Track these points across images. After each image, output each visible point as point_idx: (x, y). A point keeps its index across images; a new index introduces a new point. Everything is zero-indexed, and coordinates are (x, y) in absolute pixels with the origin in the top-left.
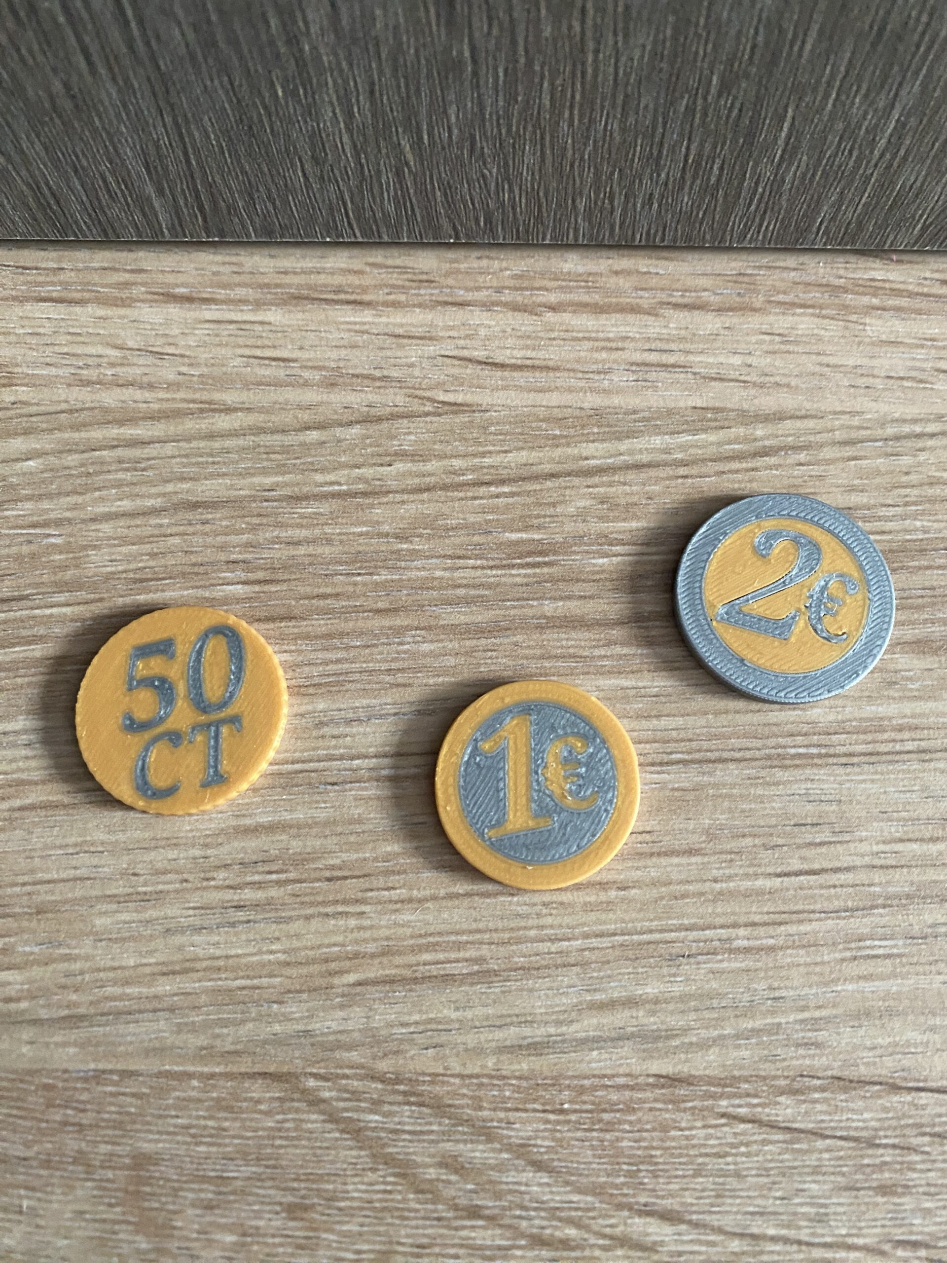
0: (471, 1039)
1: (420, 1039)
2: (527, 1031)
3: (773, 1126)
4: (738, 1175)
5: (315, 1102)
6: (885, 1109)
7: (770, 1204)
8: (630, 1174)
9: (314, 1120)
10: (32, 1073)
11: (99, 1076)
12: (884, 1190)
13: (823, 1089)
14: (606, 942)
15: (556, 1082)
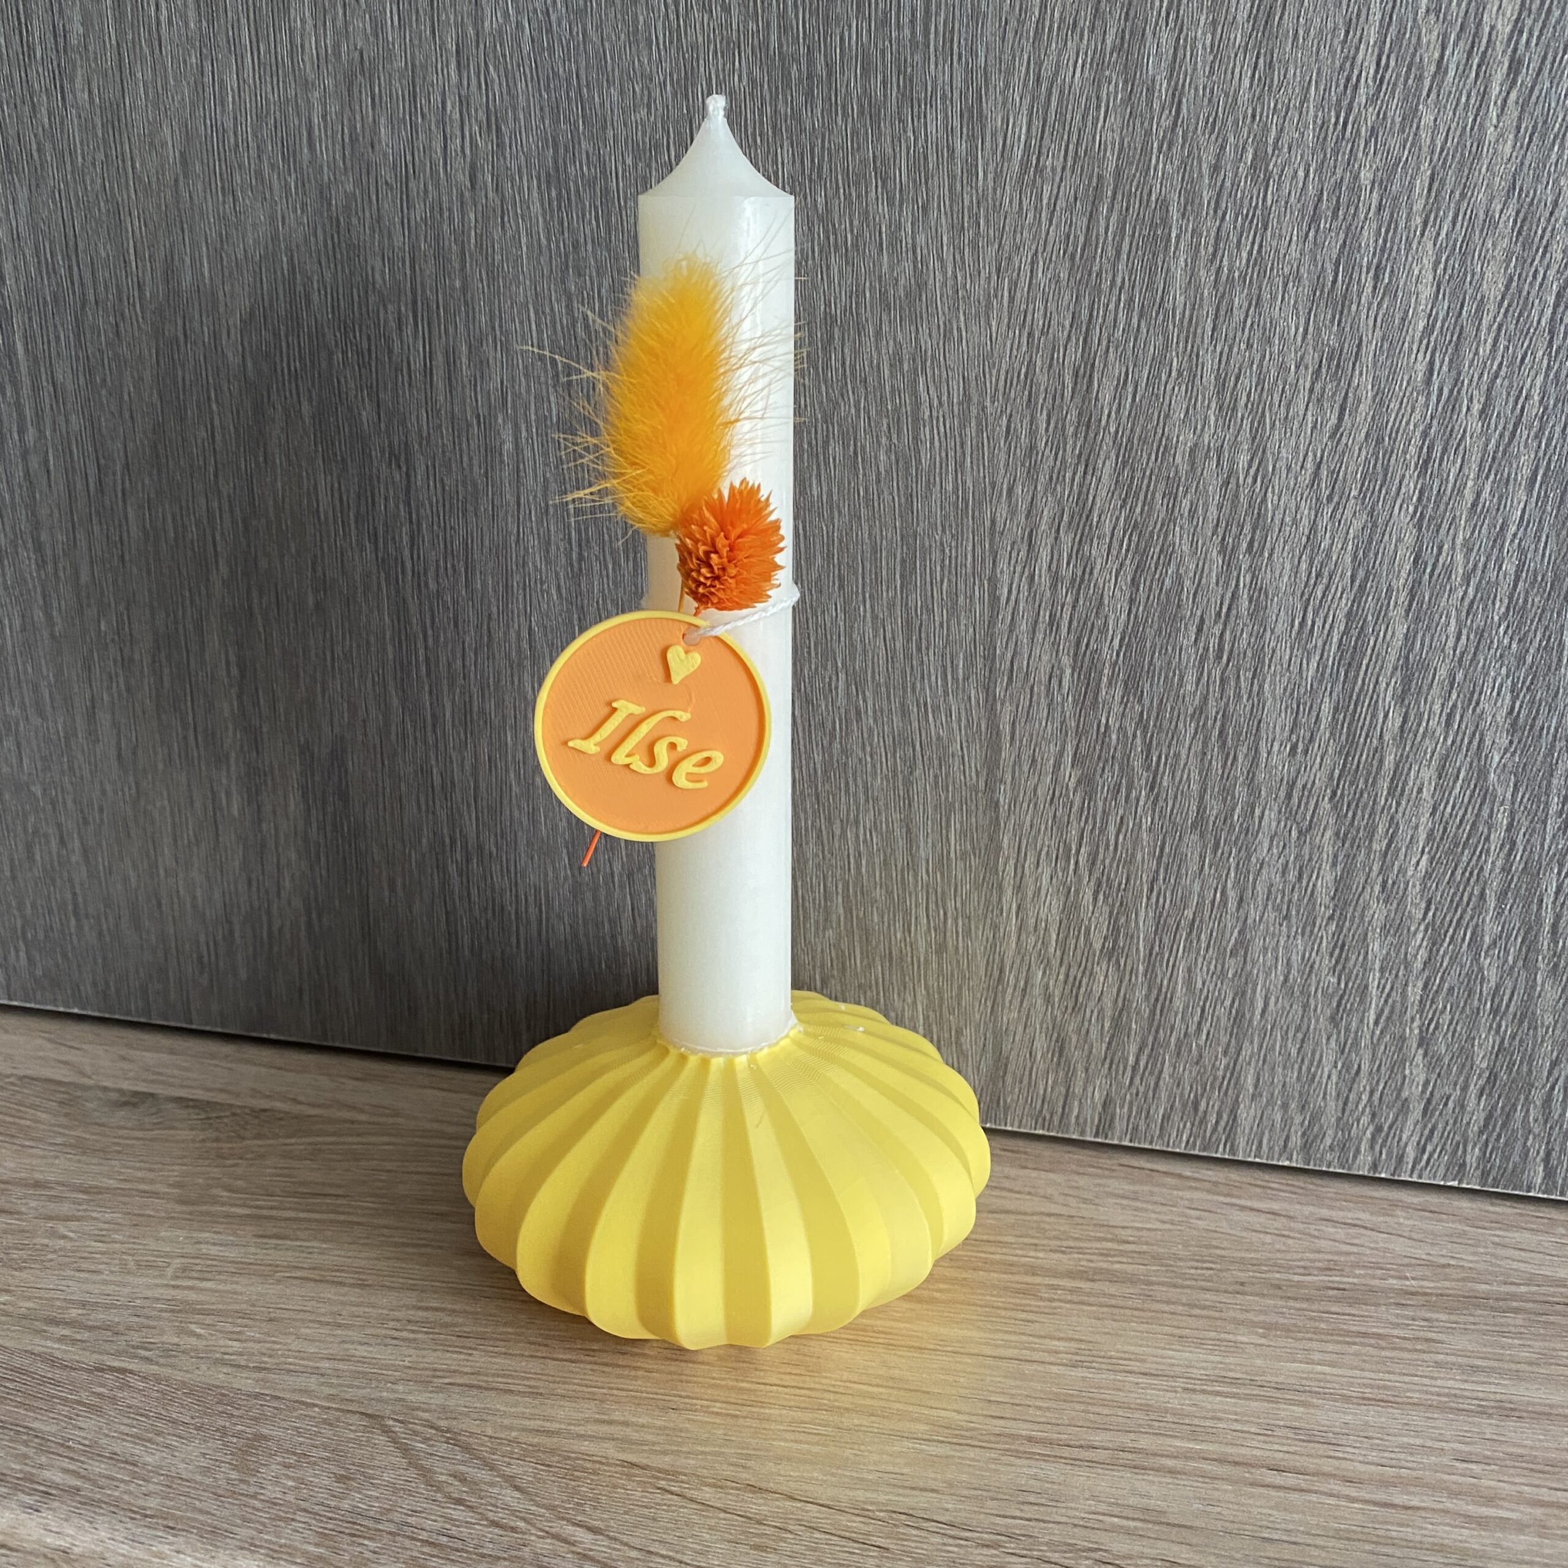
0: (506, 1422)
1: (475, 1416)
2: (547, 1424)
3: (692, 1500)
4: (654, 1519)
5: (387, 1431)
6: (778, 1507)
7: (668, 1538)
8: (578, 1504)
9: (381, 1439)
10: (217, 1387)
11: (257, 1396)
12: (756, 1547)
13: (737, 1489)
14: (624, 1393)
15: (552, 1452)
